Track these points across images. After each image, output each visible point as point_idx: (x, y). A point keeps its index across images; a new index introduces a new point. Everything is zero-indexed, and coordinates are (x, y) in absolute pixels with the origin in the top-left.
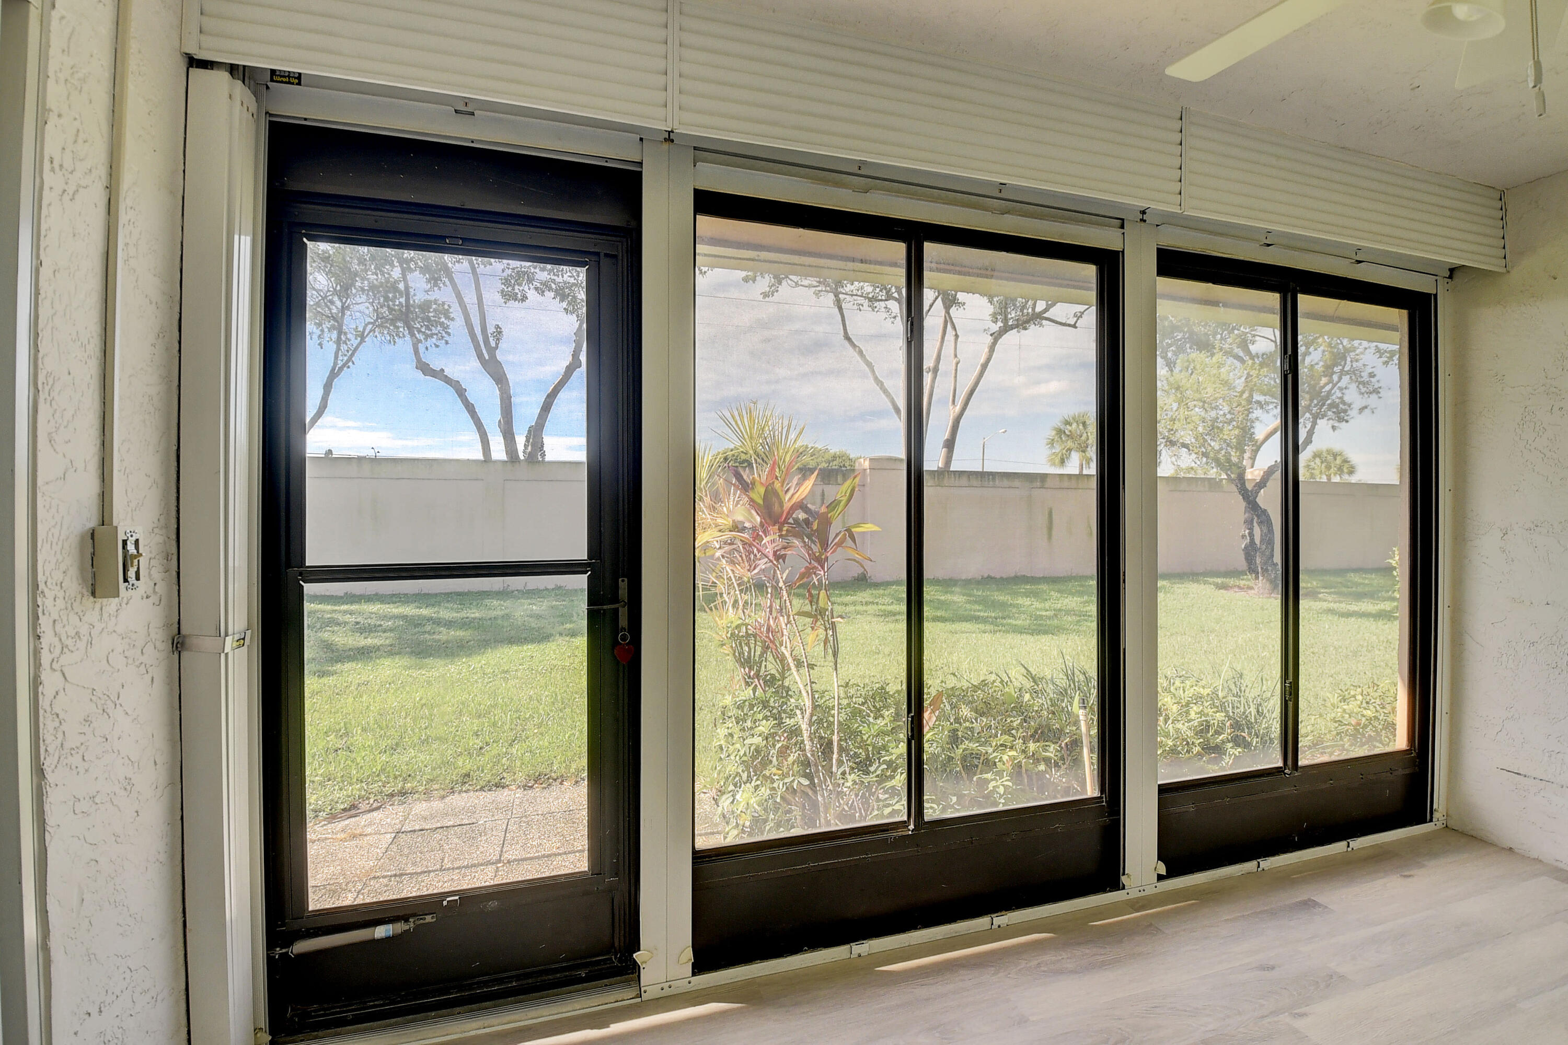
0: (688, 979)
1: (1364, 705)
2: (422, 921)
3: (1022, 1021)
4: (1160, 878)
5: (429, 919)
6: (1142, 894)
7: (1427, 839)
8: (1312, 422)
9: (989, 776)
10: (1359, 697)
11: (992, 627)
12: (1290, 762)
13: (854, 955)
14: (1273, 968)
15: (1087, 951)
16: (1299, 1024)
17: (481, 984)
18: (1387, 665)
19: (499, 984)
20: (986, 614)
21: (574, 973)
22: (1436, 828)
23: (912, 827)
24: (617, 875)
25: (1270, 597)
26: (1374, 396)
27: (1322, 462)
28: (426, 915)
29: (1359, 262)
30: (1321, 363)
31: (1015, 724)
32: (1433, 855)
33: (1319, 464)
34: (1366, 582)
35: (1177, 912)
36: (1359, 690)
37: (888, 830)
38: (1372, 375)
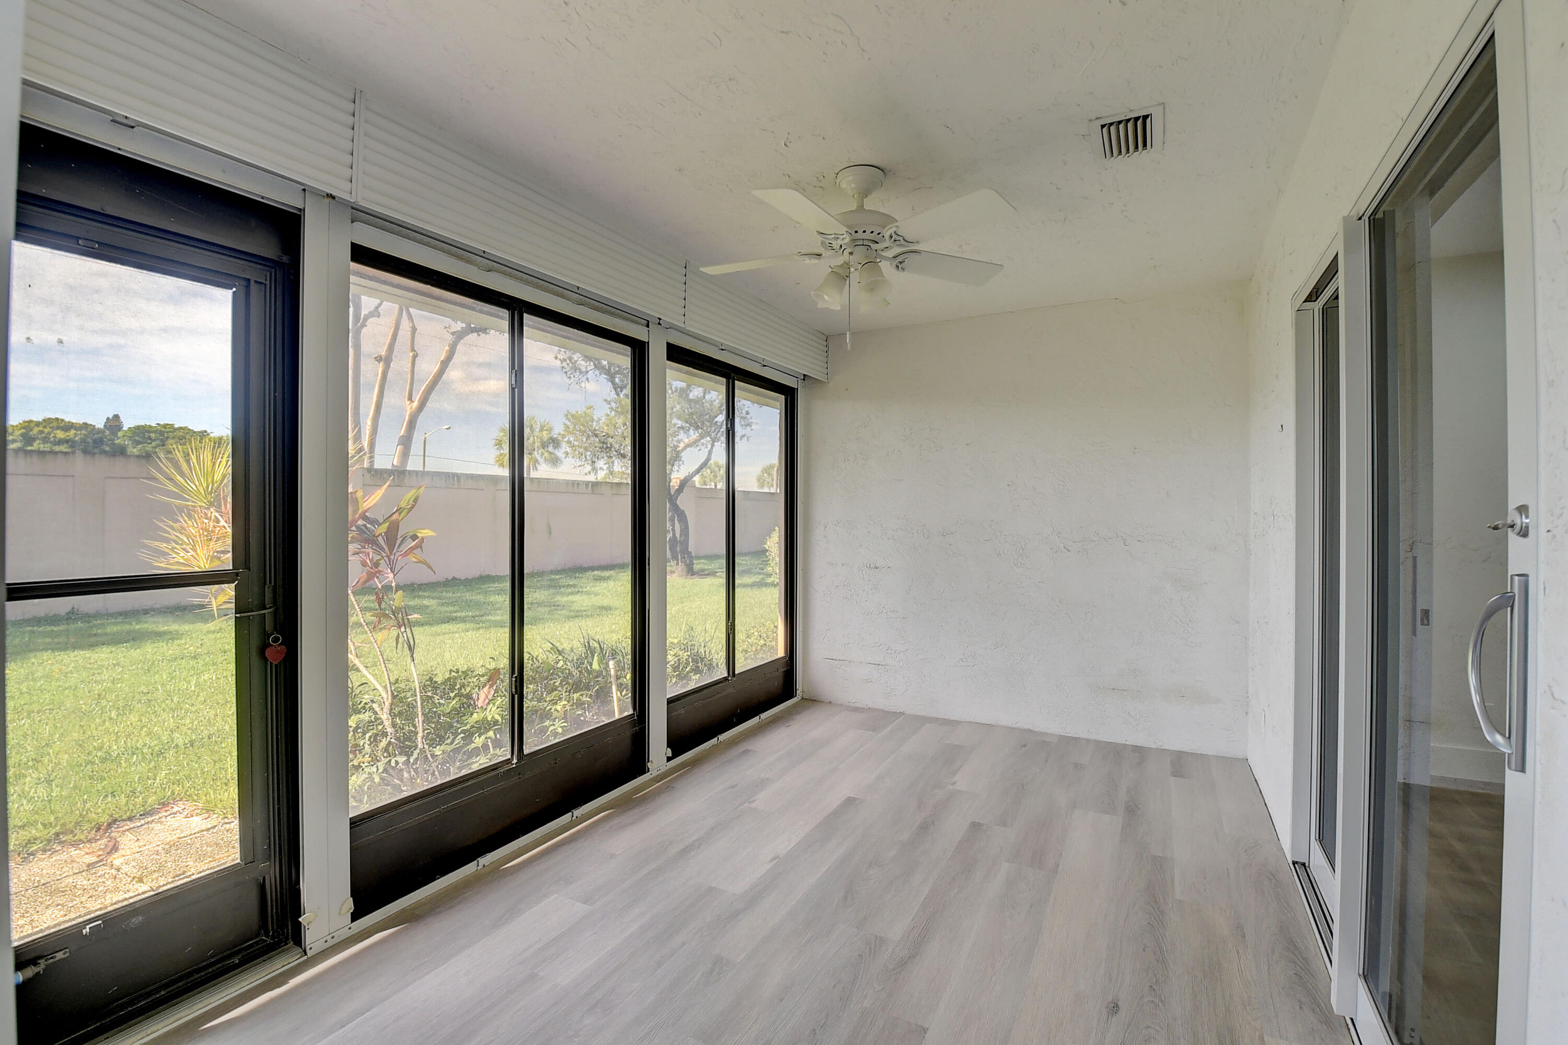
0: (349, 926)
1: (759, 638)
2: (51, 961)
3: (612, 856)
4: (669, 759)
5: (60, 955)
6: (659, 772)
7: (795, 706)
8: (712, 444)
9: (547, 723)
10: (756, 634)
11: (472, 625)
12: (731, 673)
13: (481, 867)
14: (736, 785)
15: (637, 811)
16: (753, 805)
17: (122, 1006)
18: (762, 616)
19: (144, 999)
20: (464, 614)
21: (226, 963)
22: (798, 700)
23: (515, 761)
24: (269, 859)
25: (686, 578)
26: (748, 428)
27: (711, 472)
28: (57, 952)
29: (764, 366)
30: (717, 401)
31: (557, 684)
32: (798, 713)
33: (709, 473)
34: (744, 562)
35: (680, 776)
36: (756, 629)
37: (497, 768)
38: (747, 413)
